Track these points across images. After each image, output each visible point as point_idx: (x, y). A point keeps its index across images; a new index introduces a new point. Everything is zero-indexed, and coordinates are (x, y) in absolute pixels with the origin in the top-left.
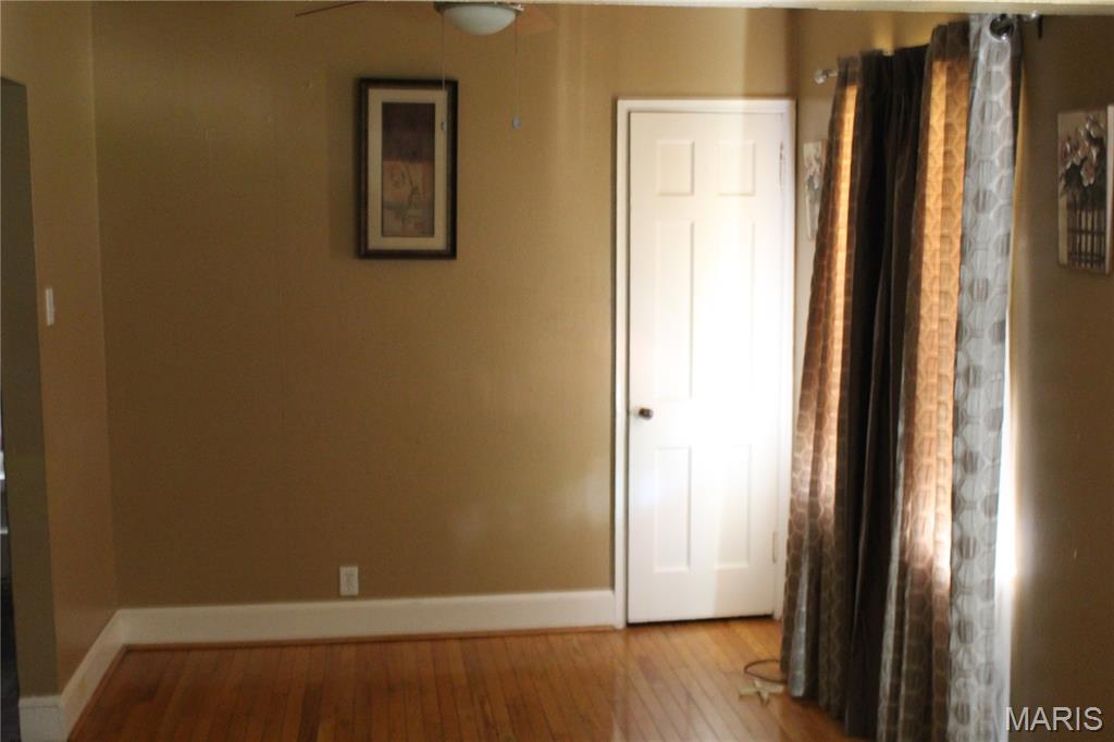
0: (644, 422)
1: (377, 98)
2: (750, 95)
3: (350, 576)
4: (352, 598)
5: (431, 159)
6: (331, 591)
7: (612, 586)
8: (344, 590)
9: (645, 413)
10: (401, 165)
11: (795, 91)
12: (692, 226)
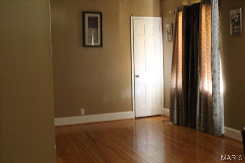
0: (138, 78)
1: (87, 16)
2: (154, 16)
3: (83, 111)
4: (83, 115)
5: (97, 28)
6: (79, 114)
7: (132, 110)
8: (82, 114)
9: (138, 76)
10: (92, 29)
11: (162, 15)
12: (145, 41)
